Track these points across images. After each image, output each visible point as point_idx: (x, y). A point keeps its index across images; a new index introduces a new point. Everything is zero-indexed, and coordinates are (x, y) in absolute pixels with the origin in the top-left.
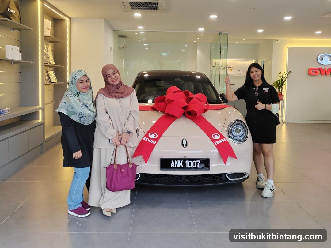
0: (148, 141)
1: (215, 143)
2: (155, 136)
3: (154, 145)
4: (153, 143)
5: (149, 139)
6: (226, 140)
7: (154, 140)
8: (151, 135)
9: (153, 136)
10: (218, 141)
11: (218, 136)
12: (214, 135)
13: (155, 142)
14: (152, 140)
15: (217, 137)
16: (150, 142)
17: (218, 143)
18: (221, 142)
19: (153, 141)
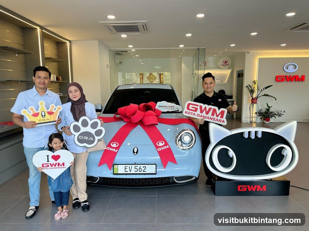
0: (111, 150)
1: (158, 149)
2: (116, 145)
3: (116, 153)
4: (115, 151)
5: (111, 148)
6: (168, 147)
7: (116, 148)
8: (112, 144)
9: (114, 145)
10: (161, 148)
11: (163, 143)
12: (159, 142)
13: (117, 150)
14: (113, 149)
15: (161, 144)
16: (112, 150)
17: (161, 150)
18: (164, 148)
19: (115, 150)
